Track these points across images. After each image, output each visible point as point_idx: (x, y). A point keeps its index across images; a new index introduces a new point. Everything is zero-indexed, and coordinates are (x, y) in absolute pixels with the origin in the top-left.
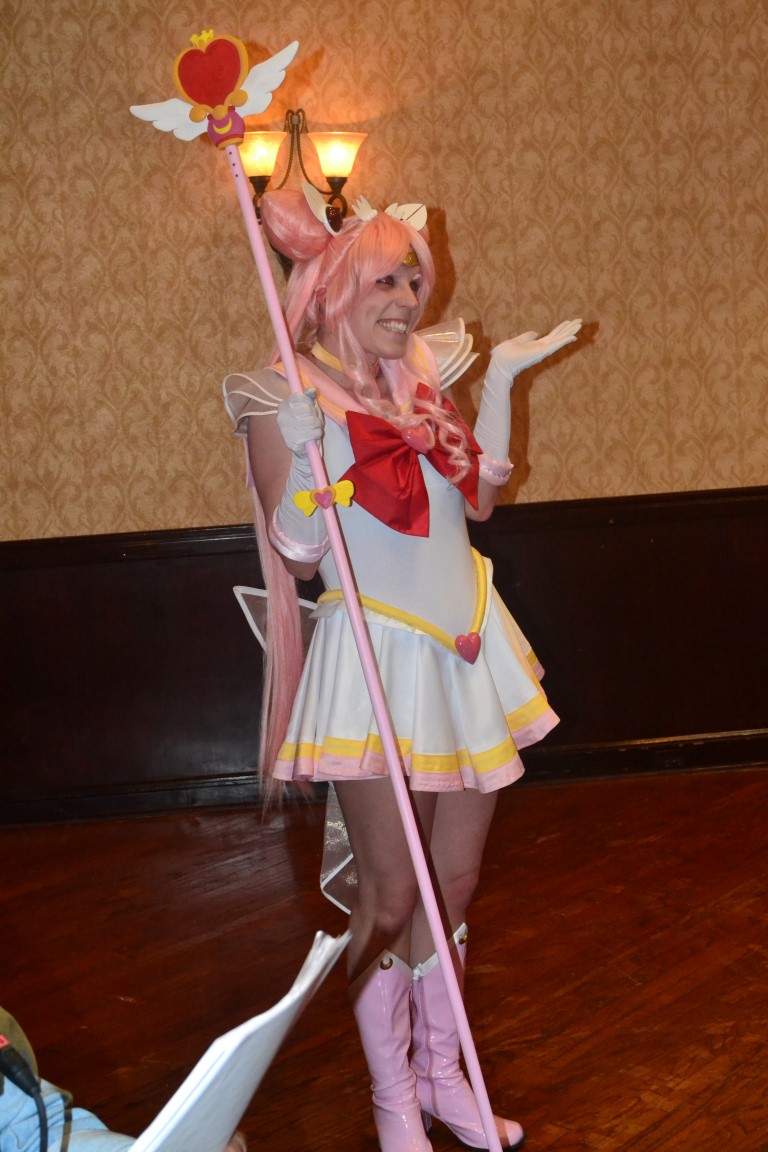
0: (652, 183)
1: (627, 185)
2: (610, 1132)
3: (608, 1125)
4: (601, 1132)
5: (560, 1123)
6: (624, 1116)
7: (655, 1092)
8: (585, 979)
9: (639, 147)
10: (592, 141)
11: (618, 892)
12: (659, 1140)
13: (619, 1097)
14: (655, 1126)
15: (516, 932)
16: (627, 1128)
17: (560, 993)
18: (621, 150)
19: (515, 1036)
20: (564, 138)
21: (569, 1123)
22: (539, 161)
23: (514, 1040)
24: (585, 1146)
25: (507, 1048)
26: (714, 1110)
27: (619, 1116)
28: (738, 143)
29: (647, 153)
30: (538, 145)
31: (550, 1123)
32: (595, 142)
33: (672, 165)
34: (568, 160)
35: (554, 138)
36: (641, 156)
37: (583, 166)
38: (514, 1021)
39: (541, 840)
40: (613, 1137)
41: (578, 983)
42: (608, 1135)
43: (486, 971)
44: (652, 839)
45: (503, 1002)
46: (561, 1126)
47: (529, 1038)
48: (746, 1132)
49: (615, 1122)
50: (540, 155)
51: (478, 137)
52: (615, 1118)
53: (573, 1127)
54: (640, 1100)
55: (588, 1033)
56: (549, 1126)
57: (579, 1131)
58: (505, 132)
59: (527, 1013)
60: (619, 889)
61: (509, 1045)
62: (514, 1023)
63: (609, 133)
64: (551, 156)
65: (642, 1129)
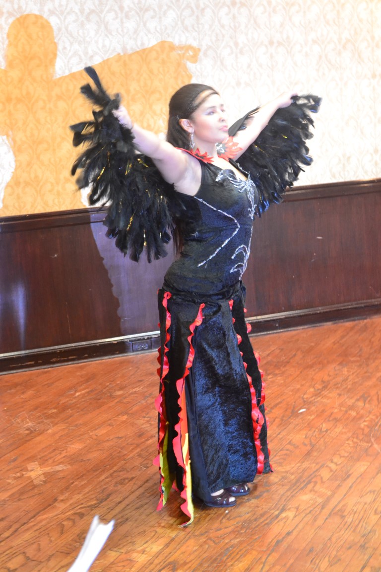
0: (121, 35)
1: (106, 35)
2: (143, 552)
3: (142, 548)
4: (139, 552)
5: (115, 549)
6: (150, 542)
7: (163, 527)
8: (115, 468)
9: (112, 15)
10: (87, 11)
11: (124, 419)
12: (170, 553)
13: (145, 531)
14: (167, 545)
15: (72, 446)
16: (152, 548)
17: (103, 477)
18: (102, 16)
19: (82, 504)
20: (71, 9)
21: (120, 549)
22: (58, 21)
23: (82, 506)
24: (130, 560)
25: (79, 511)
26: (196, 534)
27: (147, 542)
28: (165, 13)
29: (117, 18)
30: (57, 12)
31: (110, 550)
32: (88, 11)
33: (130, 25)
34: (74, 22)
35: (66, 9)
36: (114, 19)
37: (82, 24)
38: (80, 495)
39: (77, 394)
40: (146, 554)
41: (111, 471)
42: (143, 554)
43: (60, 469)
44: (137, 389)
45: (72, 485)
46: (116, 551)
47: (90, 504)
48: (216, 544)
49: (145, 546)
50: (59, 18)
51: (24, 7)
52: (144, 544)
53: (122, 551)
54: (156, 532)
55: (122, 498)
56: (110, 552)
57: (126, 553)
58: (39, 5)
59: (87, 490)
60: (125, 417)
61: (79, 509)
62: (80, 496)
63: (96, 7)
64: (65, 18)
65: (161, 547)
